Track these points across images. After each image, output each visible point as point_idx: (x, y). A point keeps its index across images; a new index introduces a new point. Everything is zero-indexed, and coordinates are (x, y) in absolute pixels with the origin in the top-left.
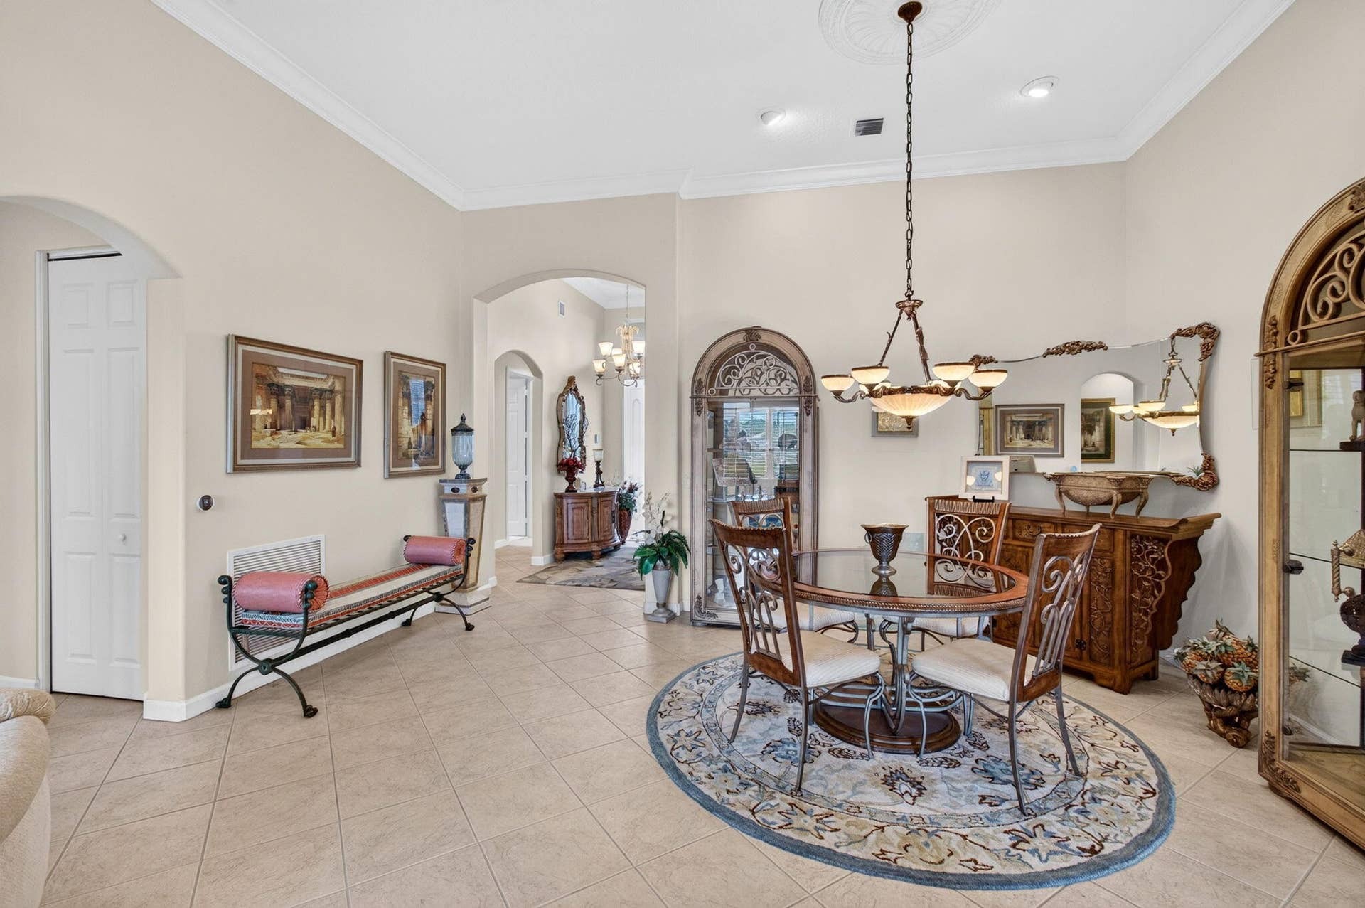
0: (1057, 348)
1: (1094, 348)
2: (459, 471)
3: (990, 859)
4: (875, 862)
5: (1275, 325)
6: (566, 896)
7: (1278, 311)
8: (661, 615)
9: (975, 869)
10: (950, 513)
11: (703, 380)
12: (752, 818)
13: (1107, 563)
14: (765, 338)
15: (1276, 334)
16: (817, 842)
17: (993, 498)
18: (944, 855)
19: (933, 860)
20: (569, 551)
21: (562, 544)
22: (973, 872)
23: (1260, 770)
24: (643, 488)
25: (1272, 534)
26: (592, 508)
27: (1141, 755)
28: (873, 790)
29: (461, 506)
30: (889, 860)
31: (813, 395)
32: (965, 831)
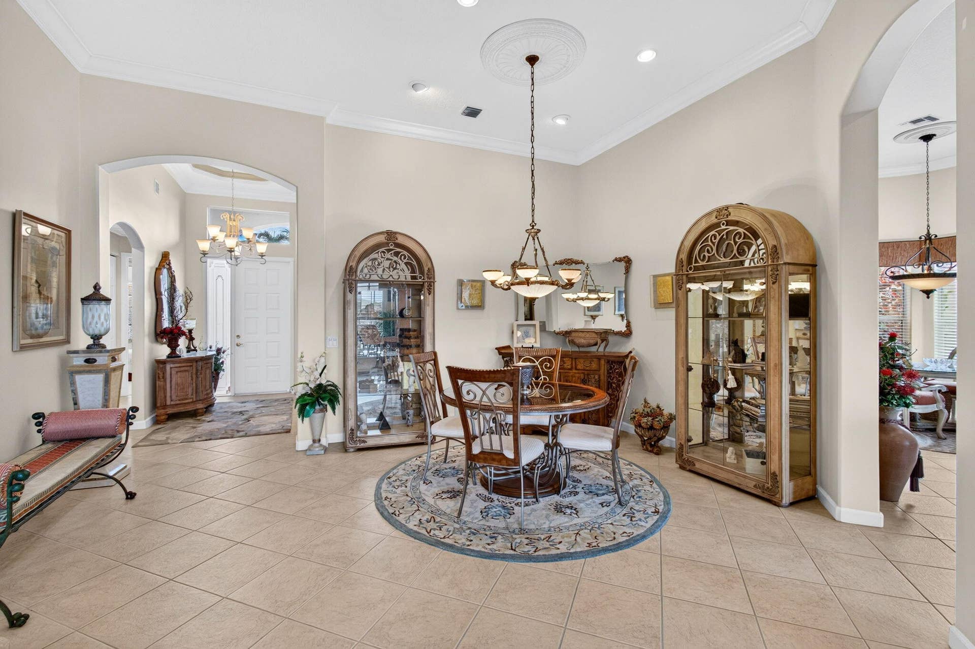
0: (561, 261)
1: (579, 263)
2: (91, 342)
3: (631, 530)
4: (590, 550)
5: (682, 263)
6: (461, 640)
7: (684, 256)
8: (317, 449)
9: (629, 536)
10: (526, 355)
11: (354, 267)
12: (515, 553)
13: (597, 377)
14: (401, 240)
15: (682, 266)
16: (558, 552)
17: (533, 346)
18: (613, 535)
19: (611, 539)
20: (170, 412)
21: (165, 406)
22: (628, 538)
23: (676, 461)
24: (229, 351)
25: (682, 355)
26: (197, 370)
27: (634, 467)
28: (556, 517)
29: (100, 377)
30: (595, 546)
31: (433, 281)
32: (609, 521)
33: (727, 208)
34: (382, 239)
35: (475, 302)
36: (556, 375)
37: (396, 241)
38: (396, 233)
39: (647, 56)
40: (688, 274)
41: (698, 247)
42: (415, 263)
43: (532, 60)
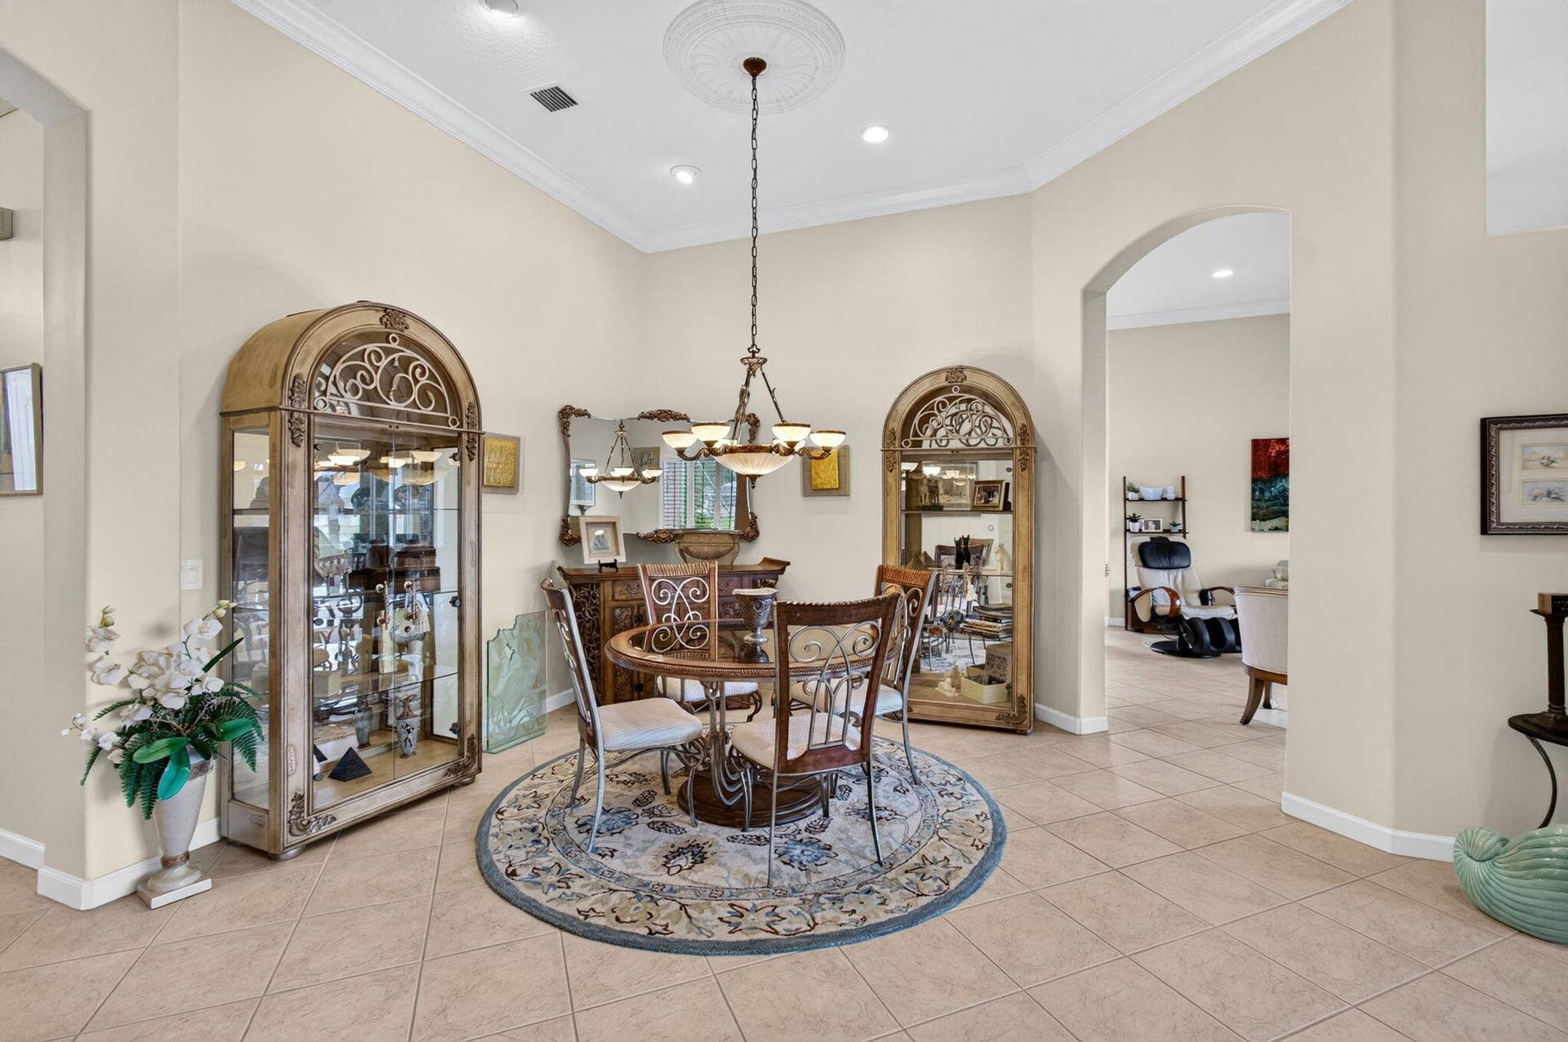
33: (961, 369)
34: (372, 320)
35: (505, 479)
36: (715, 609)
37: (406, 333)
38: (404, 313)
39: (876, 135)
40: (901, 451)
41: (919, 416)
42: (443, 389)
43: (755, 66)
